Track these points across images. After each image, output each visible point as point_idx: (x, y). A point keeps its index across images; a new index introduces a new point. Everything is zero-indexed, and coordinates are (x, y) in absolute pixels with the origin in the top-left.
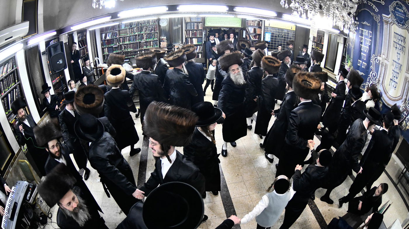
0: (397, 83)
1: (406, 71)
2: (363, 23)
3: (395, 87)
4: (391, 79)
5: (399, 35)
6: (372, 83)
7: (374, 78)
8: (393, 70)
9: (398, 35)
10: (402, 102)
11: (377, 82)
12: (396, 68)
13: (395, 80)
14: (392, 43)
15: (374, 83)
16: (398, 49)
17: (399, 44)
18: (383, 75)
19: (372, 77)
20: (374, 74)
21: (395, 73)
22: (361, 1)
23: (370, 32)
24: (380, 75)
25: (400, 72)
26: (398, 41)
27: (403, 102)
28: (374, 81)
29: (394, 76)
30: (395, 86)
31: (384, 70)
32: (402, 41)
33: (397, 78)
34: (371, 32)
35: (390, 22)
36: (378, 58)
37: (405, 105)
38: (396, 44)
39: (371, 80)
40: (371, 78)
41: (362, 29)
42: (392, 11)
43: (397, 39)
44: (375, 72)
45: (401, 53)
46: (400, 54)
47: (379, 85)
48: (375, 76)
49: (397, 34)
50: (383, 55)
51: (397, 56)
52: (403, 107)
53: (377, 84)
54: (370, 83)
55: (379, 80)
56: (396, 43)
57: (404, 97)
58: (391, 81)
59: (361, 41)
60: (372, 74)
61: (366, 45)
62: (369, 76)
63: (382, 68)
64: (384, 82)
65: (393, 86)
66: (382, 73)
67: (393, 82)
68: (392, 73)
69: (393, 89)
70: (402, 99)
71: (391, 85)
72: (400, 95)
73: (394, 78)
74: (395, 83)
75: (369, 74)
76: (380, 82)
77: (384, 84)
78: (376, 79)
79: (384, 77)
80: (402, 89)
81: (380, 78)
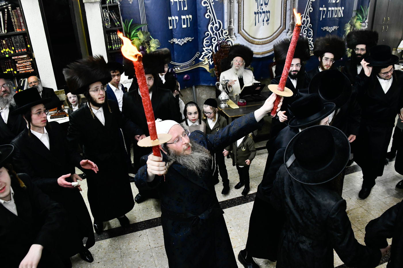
0: (269, 12)
3: (268, 20)
4: (256, 11)
6: (216, 43)
7: (218, 32)
10: (287, 32)
13: (263, 11)
15: (220, 42)
18: (236, 16)
19: (213, 32)
20: (218, 25)
24: (230, 18)
27: (290, 32)
29: (261, 3)
30: (266, 19)
31: (236, 5)
33: (266, 4)
39: (213, 39)
40: (212, 36)
44: (217, 20)
47: (233, 36)
48: (218, 27)
53: (228, 38)
54: (214, 46)
55: (230, 30)
57: (289, 24)
58: (257, 15)
60: (212, 28)
62: (208, 34)
63: (231, 4)
64: (243, 26)
65: (263, 21)
66: (235, 12)
67: (260, 15)
68: (256, 2)
69: (263, 25)
70: (285, 29)
71: (259, 22)
72: (280, 25)
73: (261, 7)
74: (266, 14)
75: (206, 30)
76: (233, 33)
77: (243, 29)
78: (222, 32)
79: (241, 17)
80: (281, 13)
81: (232, 24)
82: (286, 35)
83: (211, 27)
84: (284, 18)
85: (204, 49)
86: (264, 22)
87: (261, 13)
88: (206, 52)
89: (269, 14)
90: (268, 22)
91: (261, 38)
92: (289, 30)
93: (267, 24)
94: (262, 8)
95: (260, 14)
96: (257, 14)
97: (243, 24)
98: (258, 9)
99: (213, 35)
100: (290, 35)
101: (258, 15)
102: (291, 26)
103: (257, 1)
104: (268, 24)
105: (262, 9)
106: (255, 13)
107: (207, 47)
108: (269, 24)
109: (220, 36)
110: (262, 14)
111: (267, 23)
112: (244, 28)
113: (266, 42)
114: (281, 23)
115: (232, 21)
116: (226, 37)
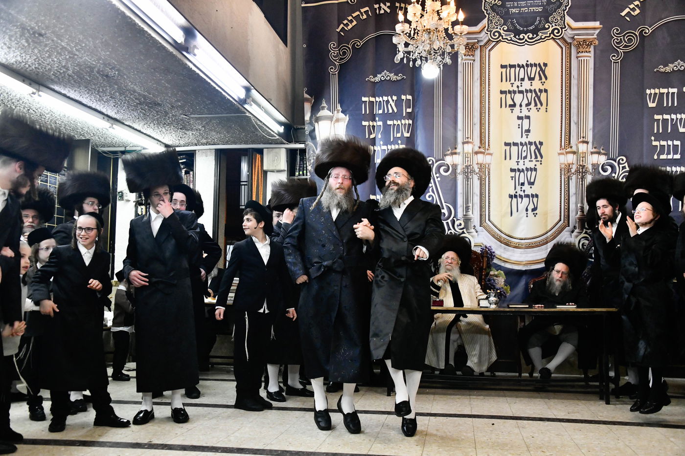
0: (537, 196)
1: (562, 151)
2: (373, 80)
3: (534, 209)
4: (513, 193)
5: (519, 66)
8: (512, 170)
9: (517, 69)
10: (572, 232)
11: (462, 226)
12: (521, 162)
13: (526, 193)
14: (495, 97)
16: (521, 106)
17: (521, 92)
18: (477, 199)
20: (446, 211)
21: (522, 173)
22: (367, 8)
23: (403, 97)
24: (467, 202)
25: (537, 163)
26: (518, 83)
27: (577, 230)
29: (522, 181)
30: (531, 207)
31: (476, 183)
32: (531, 79)
33: (531, 184)
34: (410, 97)
35: (485, 41)
36: (449, 160)
38: (508, 96)
41: (372, 99)
42: (492, 8)
43: (513, 80)
44: (444, 204)
45: (533, 113)
46: (528, 117)
47: (472, 230)
48: (447, 215)
49: (511, 66)
50: (466, 145)
51: (520, 126)
52: (583, 241)
53: (463, 233)
55: (467, 220)
56: (510, 92)
58: (514, 200)
59: (372, 136)
61: (395, 142)
63: (468, 181)
64: (489, 216)
65: (527, 210)
66: (474, 193)
67: (520, 200)
68: (512, 179)
69: (527, 216)
70: (569, 226)
71: (517, 211)
72: (558, 218)
73: (521, 188)
74: (531, 199)
76: (472, 225)
77: (489, 220)
78: (453, 222)
79: (485, 201)
80: (561, 200)
81: (470, 211)
82: (570, 236)
84: (565, 207)
86: (528, 212)
87: (521, 196)
89: (537, 199)
90: (535, 212)
91: (523, 237)
92: (575, 227)
93: (533, 216)
94: (523, 189)
95: (519, 197)
96: (515, 197)
97: (489, 213)
98: (516, 191)
100: (577, 236)
101: (516, 199)
102: (578, 220)
103: (514, 178)
104: (535, 216)
105: (524, 191)
106: (511, 196)
108: (537, 216)
109: (449, 229)
110: (524, 199)
111: (534, 214)
112: (491, 219)
113: (533, 245)
114: (561, 216)
115: (469, 206)
116: (461, 231)
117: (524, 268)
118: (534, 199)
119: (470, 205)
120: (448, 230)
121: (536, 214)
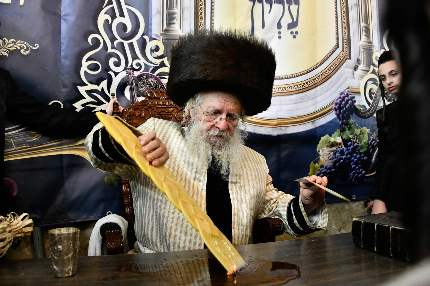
6: (123, 75)
7: (126, 43)
10: (355, 69)
11: (161, 52)
19: (113, 39)
20: (127, 21)
27: (361, 67)
28: (135, 57)
37: (374, 72)
39: (112, 60)
40: (110, 50)
44: (124, 7)
48: (129, 28)
52: (370, 86)
53: (163, 65)
54: (116, 81)
57: (357, 44)
60: (108, 26)
62: (97, 43)
65: (279, 26)
69: (280, 37)
70: (350, 58)
71: (263, 27)
74: (286, 6)
75: (92, 28)
78: (143, 44)
79: (205, 5)
80: (336, 11)
81: (177, 22)
82: (352, 76)
83: (107, 21)
84: (344, 25)
85: (82, 90)
86: (281, 30)
88: (88, 99)
89: (297, 6)
90: (294, 30)
92: (358, 60)
93: (292, 36)
95: (267, 2)
99: (113, 48)
100: (362, 77)
101: (261, 4)
102: (362, 50)
104: (294, 37)
107: (91, 83)
108: (297, 36)
110: (275, 5)
111: (292, 33)
113: (291, 90)
114: (338, 39)
115: (174, 14)
116: (158, 62)
117: (274, 132)
118: (291, 7)
119: (177, 10)
120: (133, 60)
121: (297, 33)
